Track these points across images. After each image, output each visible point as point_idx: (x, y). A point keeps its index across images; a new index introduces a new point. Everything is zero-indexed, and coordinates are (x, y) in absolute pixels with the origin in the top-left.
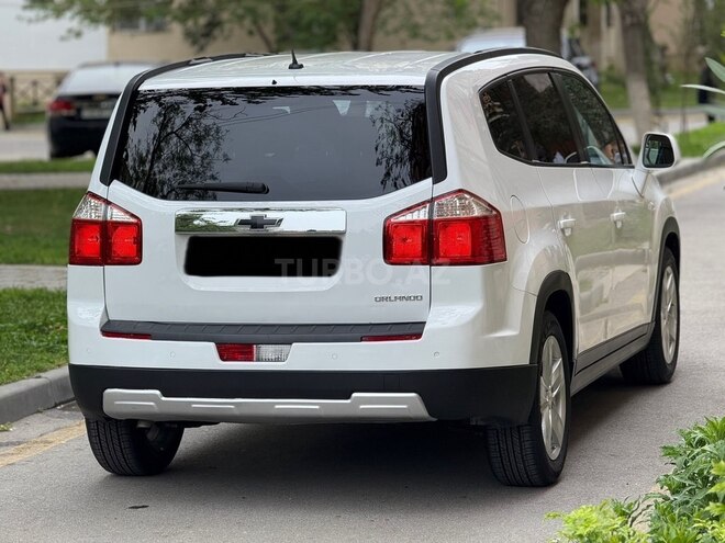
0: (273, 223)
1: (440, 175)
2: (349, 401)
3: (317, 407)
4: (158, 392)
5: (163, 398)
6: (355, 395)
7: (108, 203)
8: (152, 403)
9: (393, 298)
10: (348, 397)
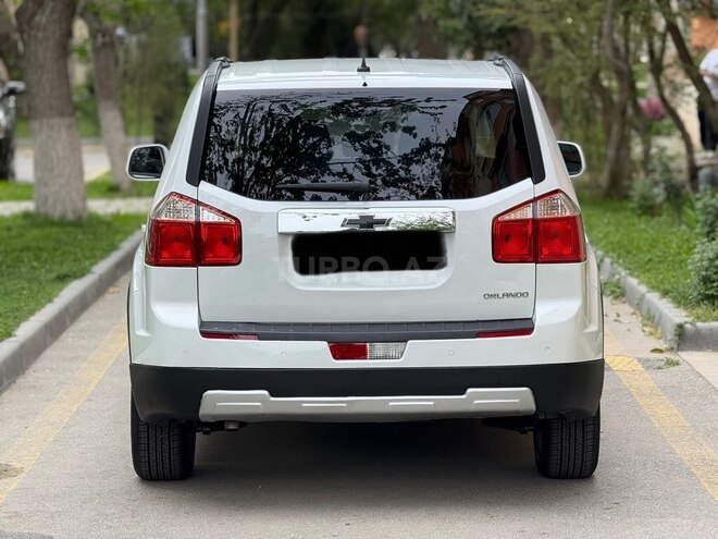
0: (382, 222)
1: (539, 176)
2: (464, 396)
3: (431, 403)
4: (265, 392)
5: (272, 399)
6: (469, 390)
7: (197, 202)
8: (258, 404)
9: (501, 296)
10: (463, 393)
